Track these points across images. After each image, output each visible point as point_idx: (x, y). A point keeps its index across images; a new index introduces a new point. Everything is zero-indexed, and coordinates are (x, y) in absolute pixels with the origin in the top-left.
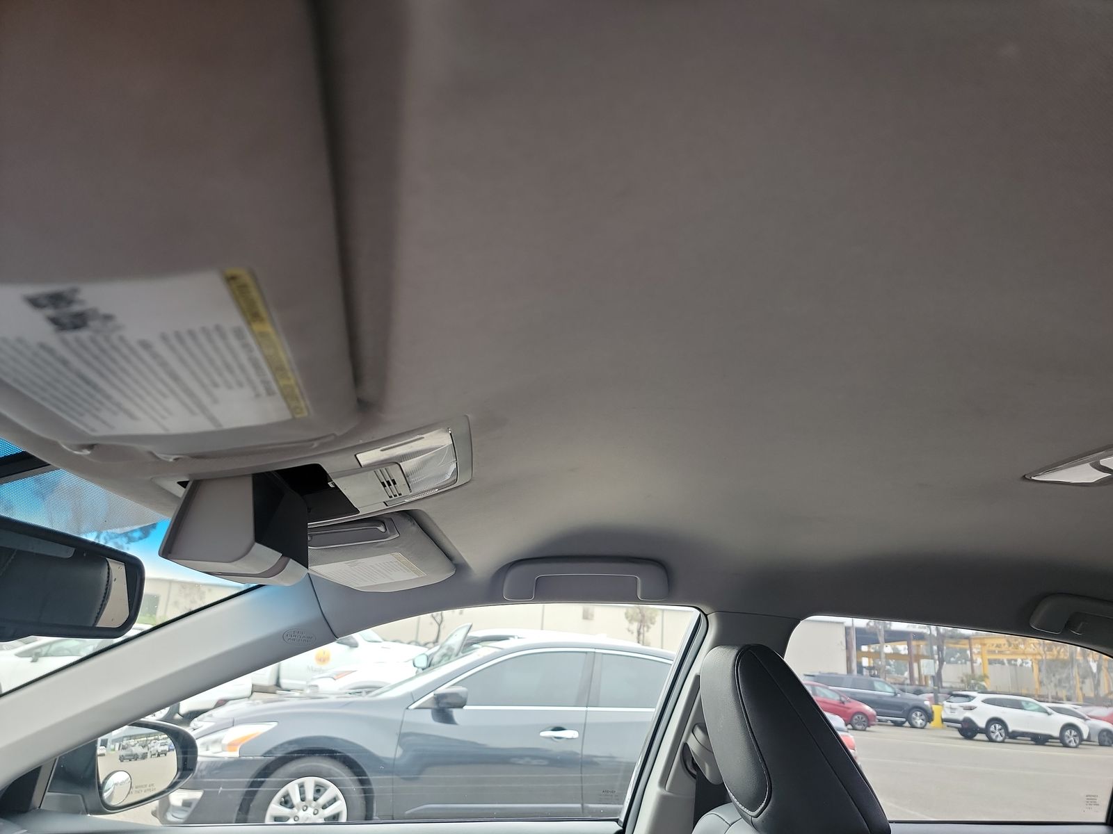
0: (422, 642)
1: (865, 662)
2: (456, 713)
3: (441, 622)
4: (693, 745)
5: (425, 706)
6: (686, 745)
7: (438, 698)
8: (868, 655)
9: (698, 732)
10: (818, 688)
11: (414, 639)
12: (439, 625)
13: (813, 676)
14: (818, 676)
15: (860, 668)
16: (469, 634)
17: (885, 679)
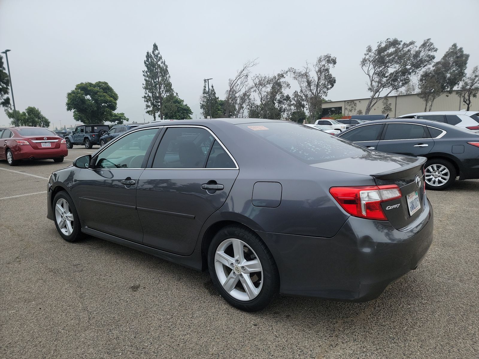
3: (469, 103)
12: (468, 105)
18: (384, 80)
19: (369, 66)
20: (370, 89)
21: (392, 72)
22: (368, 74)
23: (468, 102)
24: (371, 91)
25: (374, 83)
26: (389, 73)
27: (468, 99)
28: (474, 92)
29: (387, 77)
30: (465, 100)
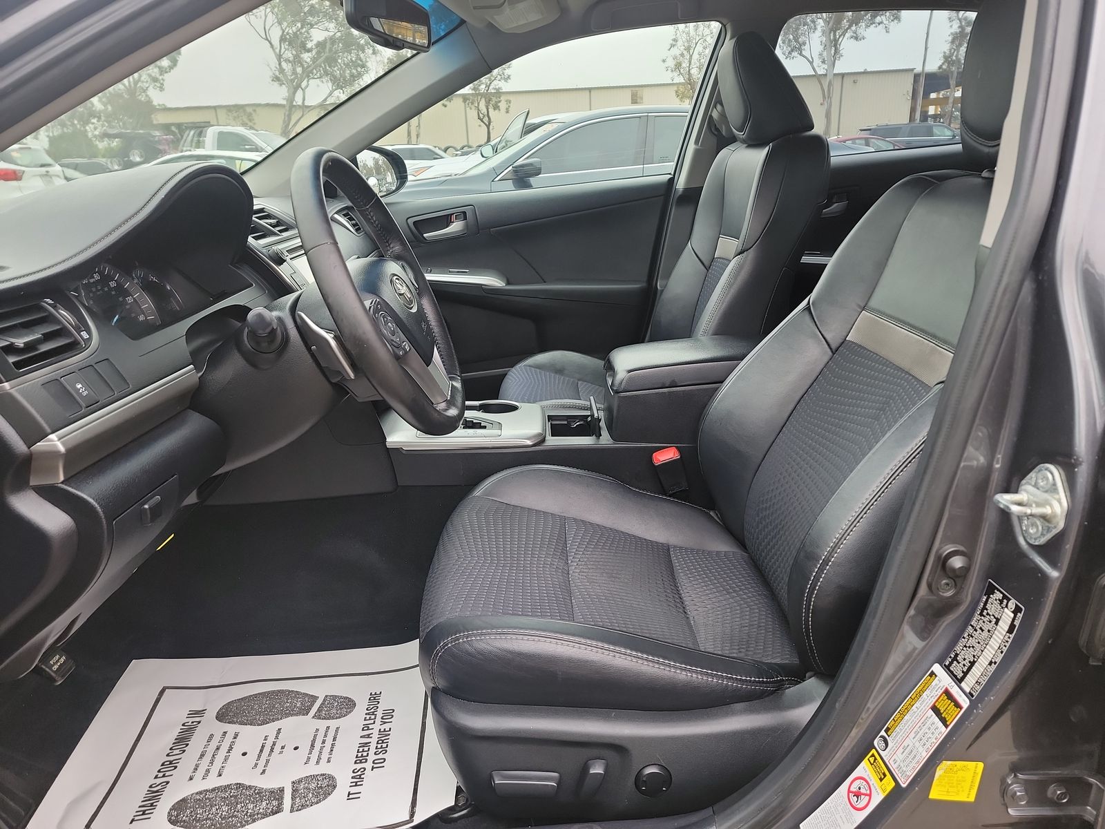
0: (475, 145)
1: (932, 110)
2: (532, 180)
3: (489, 124)
4: (715, 115)
5: (507, 177)
6: (711, 116)
7: (516, 170)
8: (935, 102)
9: (719, 107)
10: (873, 140)
11: (466, 144)
12: (488, 127)
13: (870, 130)
14: (875, 129)
15: (925, 117)
16: (527, 122)
17: (949, 125)
18: (307, 57)
19: (266, 16)
20: (276, 79)
21: (321, 39)
22: (267, 39)
23: (486, 120)
24: (281, 85)
25: (284, 65)
26: (315, 42)
27: (486, 113)
28: (494, 99)
29: (309, 51)
30: (481, 115)
